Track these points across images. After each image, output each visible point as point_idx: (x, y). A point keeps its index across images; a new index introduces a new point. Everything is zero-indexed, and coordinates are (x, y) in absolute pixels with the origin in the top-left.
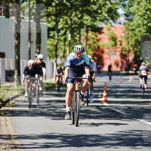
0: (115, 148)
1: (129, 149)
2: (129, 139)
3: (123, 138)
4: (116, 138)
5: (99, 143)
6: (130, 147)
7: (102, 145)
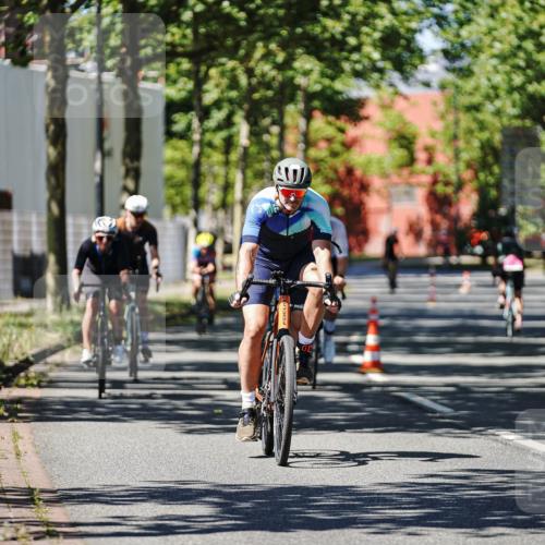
0: (410, 534)
1: (461, 538)
2: (460, 501)
3: (438, 497)
4: (414, 499)
5: (352, 515)
6: (463, 530)
7: (362, 523)
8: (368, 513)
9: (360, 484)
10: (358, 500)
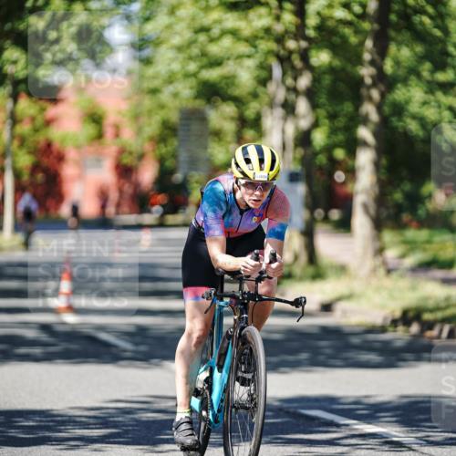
0: (95, 450)
1: (139, 453)
2: (139, 423)
3: (120, 419)
4: (100, 421)
5: (47, 434)
6: (141, 447)
7: (55, 441)
8: (60, 432)
9: (55, 408)
10: (52, 421)
